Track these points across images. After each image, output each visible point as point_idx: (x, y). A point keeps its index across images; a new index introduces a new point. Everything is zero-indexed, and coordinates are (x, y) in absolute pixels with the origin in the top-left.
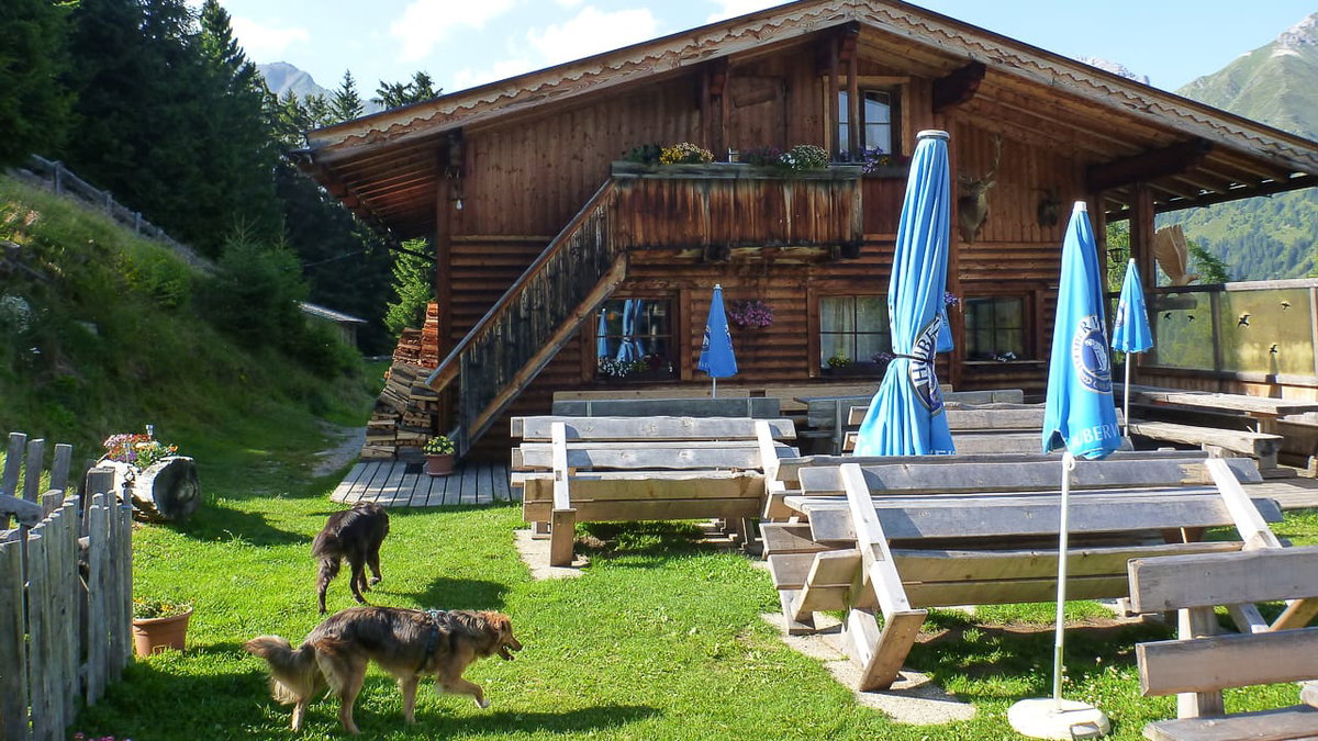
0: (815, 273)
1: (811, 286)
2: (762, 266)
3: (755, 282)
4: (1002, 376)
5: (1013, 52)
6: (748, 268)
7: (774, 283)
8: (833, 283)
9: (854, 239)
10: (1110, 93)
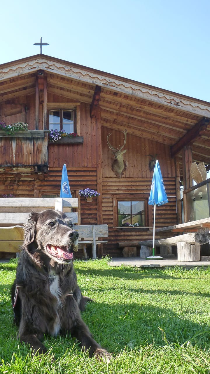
0: (38, 184)
1: (36, 189)
2: (15, 181)
3: (12, 187)
4: (133, 233)
5: (112, 80)
6: (9, 182)
7: (20, 188)
8: (46, 188)
9: (43, 164)
10: (159, 97)
